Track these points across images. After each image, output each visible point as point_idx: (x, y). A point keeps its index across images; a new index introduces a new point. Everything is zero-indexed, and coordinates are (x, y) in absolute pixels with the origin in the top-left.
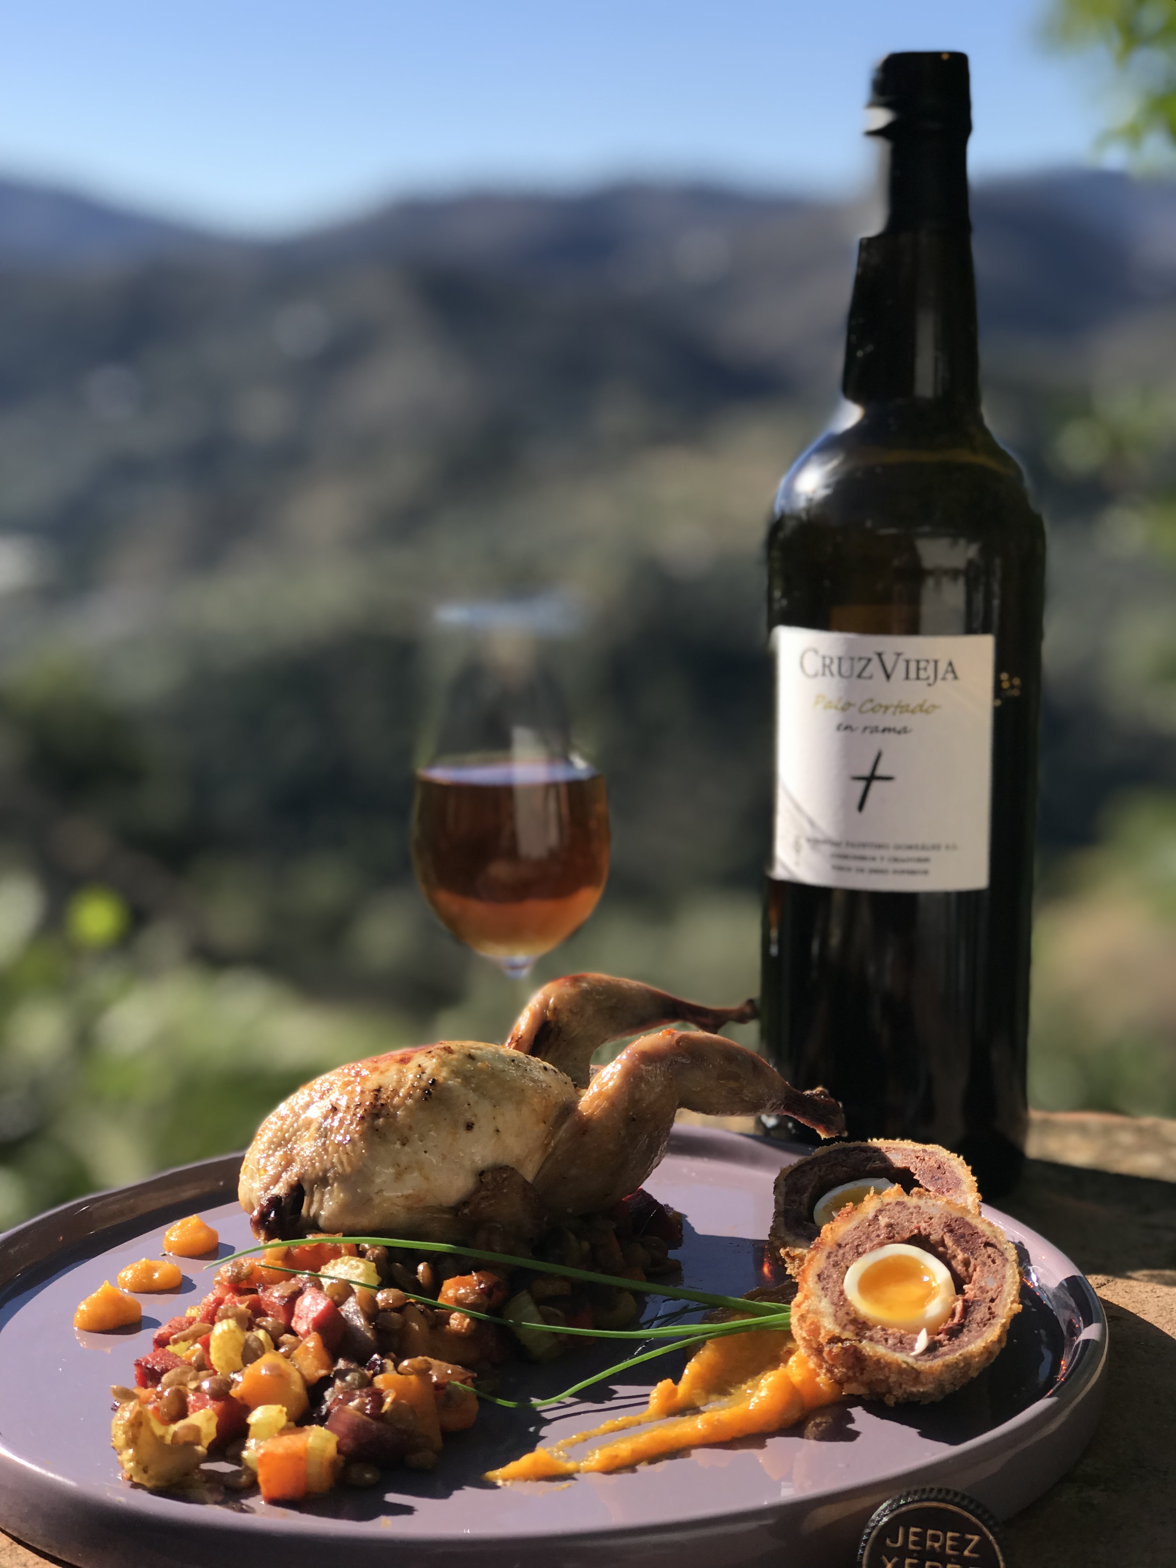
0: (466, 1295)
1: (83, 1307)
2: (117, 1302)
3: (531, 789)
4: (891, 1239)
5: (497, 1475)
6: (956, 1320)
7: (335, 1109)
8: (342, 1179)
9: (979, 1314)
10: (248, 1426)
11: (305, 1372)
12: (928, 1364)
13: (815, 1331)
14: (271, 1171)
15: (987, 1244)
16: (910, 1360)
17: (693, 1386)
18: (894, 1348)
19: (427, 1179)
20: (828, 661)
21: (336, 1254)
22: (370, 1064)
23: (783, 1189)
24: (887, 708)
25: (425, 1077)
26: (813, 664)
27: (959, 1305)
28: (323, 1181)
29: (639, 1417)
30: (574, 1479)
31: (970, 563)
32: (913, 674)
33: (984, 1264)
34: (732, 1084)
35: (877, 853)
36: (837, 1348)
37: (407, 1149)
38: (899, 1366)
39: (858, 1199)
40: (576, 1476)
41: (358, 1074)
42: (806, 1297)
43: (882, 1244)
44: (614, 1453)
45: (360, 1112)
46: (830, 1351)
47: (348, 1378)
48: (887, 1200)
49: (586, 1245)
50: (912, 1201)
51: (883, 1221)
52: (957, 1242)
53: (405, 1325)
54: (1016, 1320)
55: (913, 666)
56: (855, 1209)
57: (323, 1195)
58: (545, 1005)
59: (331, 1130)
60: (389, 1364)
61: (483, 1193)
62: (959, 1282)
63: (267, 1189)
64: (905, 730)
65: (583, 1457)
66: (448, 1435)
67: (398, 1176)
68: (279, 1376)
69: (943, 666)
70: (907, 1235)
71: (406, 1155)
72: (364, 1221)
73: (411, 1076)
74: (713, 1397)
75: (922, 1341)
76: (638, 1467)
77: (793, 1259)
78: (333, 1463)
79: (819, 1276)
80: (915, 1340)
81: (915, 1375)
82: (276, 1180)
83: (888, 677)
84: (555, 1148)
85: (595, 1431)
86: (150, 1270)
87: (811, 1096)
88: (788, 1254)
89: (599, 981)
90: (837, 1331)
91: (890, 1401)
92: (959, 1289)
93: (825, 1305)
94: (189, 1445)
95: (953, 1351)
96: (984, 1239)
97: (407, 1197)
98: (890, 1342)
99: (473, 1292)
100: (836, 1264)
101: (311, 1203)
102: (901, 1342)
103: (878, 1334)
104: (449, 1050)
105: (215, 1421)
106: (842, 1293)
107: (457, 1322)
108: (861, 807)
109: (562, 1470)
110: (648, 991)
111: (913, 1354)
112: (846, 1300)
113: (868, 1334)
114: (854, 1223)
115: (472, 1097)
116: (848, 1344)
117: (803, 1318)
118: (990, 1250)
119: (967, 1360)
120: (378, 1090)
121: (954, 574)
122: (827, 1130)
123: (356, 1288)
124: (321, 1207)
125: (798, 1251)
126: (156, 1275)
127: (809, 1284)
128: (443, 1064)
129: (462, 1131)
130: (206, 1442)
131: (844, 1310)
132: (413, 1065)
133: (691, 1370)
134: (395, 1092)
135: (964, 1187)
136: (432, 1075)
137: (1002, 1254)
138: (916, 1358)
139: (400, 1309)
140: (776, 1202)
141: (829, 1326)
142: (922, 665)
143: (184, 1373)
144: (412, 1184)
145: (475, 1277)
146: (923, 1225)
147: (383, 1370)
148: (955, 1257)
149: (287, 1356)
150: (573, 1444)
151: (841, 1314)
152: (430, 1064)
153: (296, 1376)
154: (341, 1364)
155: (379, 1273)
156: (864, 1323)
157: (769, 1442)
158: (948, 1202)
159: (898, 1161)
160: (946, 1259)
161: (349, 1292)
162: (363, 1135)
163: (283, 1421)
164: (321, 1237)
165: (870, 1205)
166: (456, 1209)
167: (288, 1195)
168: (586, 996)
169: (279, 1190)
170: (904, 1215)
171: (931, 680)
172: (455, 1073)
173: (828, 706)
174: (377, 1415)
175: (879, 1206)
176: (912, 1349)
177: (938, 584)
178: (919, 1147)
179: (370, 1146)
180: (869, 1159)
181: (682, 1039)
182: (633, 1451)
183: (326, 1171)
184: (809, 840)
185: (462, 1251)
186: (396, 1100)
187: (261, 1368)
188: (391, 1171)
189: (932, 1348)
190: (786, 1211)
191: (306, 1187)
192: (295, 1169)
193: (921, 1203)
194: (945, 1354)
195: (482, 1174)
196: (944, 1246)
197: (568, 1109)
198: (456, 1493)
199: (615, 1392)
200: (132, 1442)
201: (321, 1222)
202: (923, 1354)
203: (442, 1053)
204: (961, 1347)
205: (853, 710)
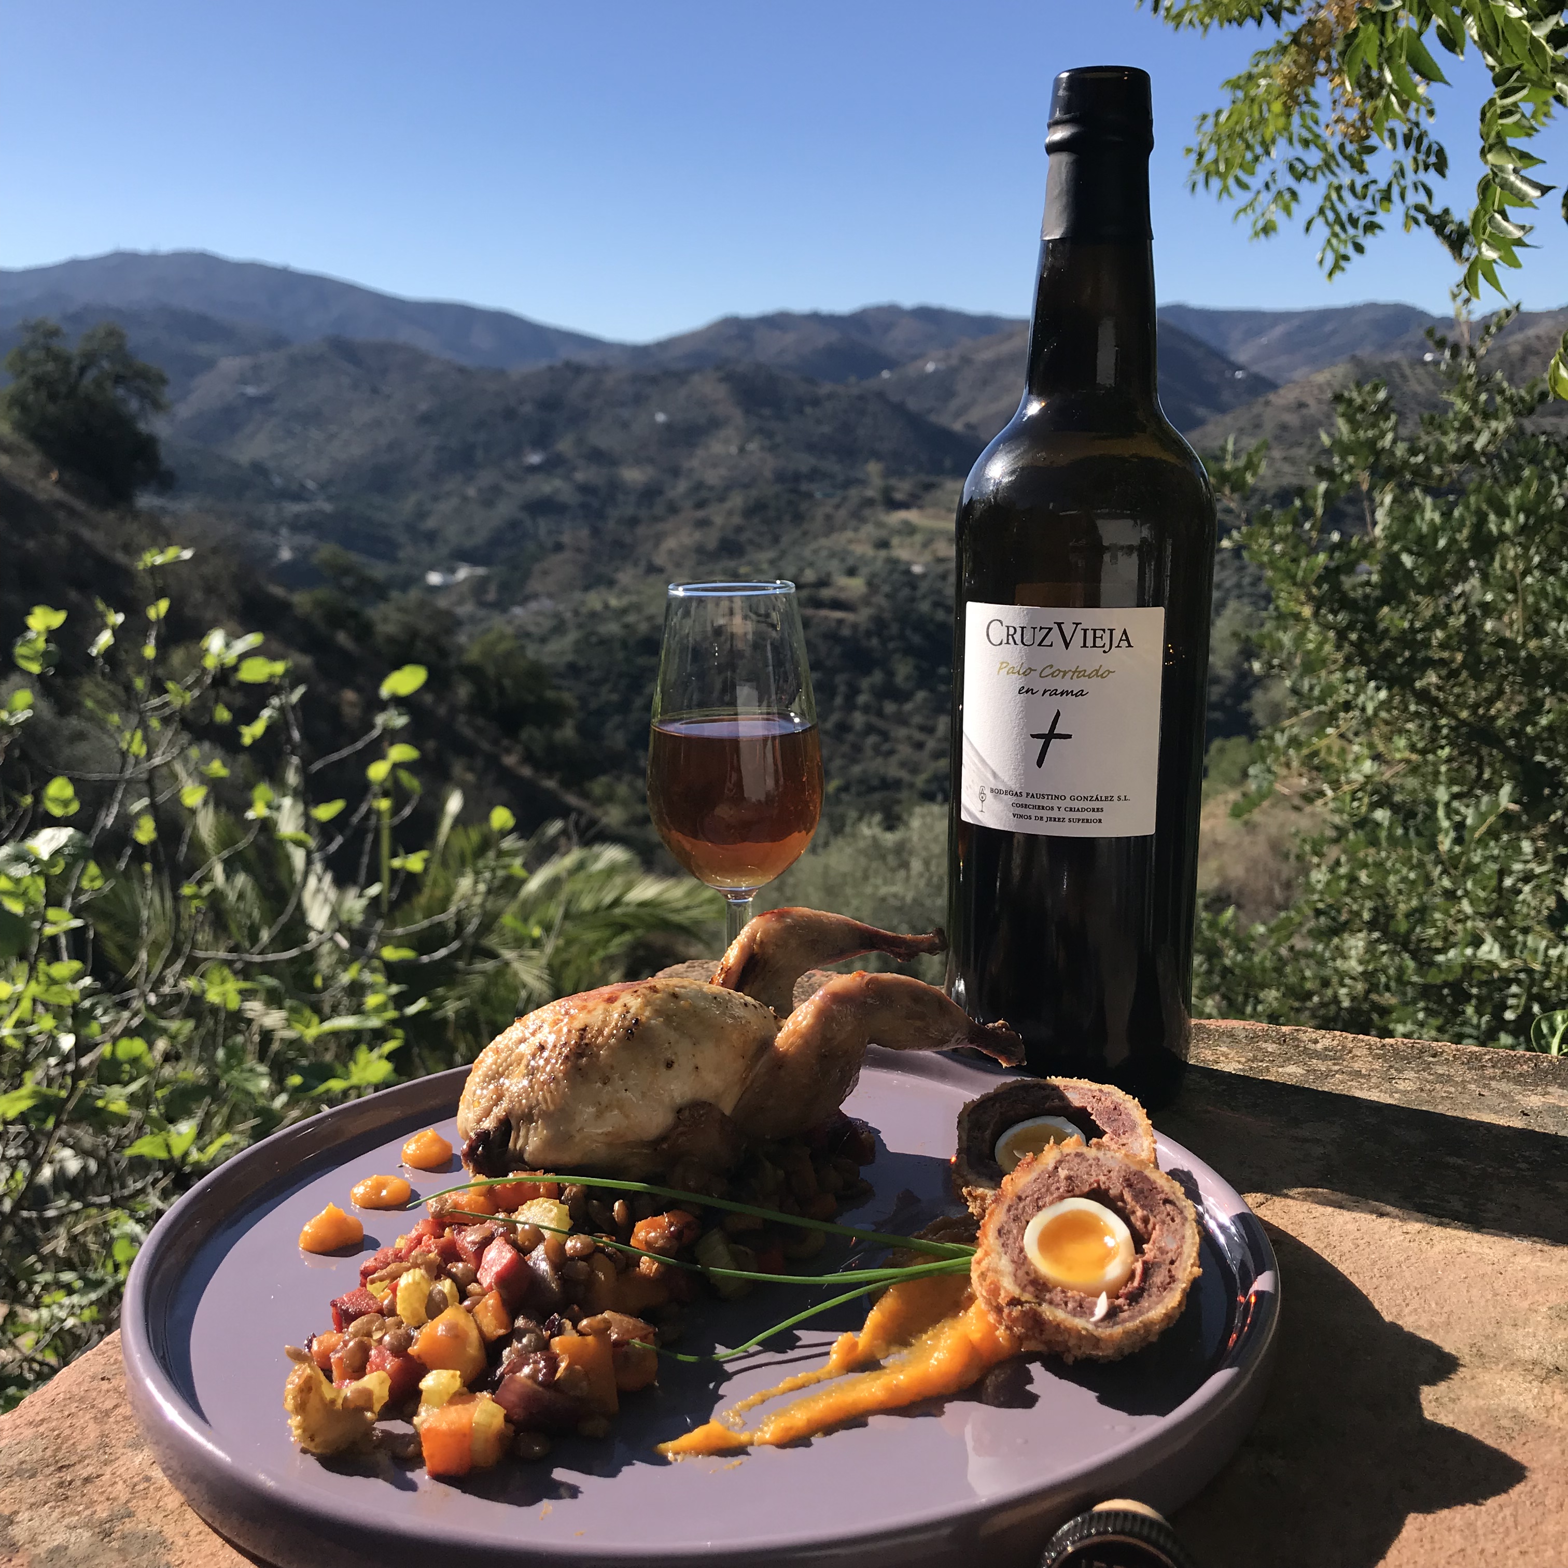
0: (656, 1238)
1: (307, 1228)
2: (339, 1224)
3: (752, 741)
4: (1071, 1193)
5: (669, 1448)
6: (1136, 1283)
7: (542, 1048)
8: (546, 1116)
9: (1159, 1278)
10: (420, 1392)
11: (485, 1329)
12: (1108, 1331)
13: (995, 1291)
14: (484, 1103)
15: (1167, 1201)
16: (1090, 1327)
17: (875, 1337)
18: (1074, 1313)
19: (627, 1117)
20: (1012, 631)
21: (534, 1194)
22: (579, 1003)
23: (966, 1125)
24: (1065, 673)
25: (629, 1016)
26: (998, 633)
27: (1139, 1267)
28: (528, 1117)
29: (821, 1373)
30: (748, 1454)
31: (1144, 540)
32: (1090, 642)
33: (1163, 1222)
34: (918, 1023)
35: (1056, 803)
36: (1016, 1311)
37: (609, 1088)
38: (1079, 1332)
39: (1038, 1151)
40: (750, 1449)
41: (567, 1013)
42: (987, 1254)
43: (1061, 1198)
44: (788, 1425)
45: (566, 1051)
46: (1010, 1314)
47: (525, 1341)
48: (1066, 1150)
49: (781, 1173)
50: (1091, 1153)
51: (1063, 1173)
52: (1136, 1197)
53: (592, 1273)
54: (1195, 1286)
55: (1090, 634)
56: (1035, 1159)
57: (528, 1131)
58: (752, 939)
59: (538, 1068)
60: (568, 1324)
61: (681, 1129)
62: (1139, 1240)
63: (479, 1121)
64: (1081, 693)
65: (757, 1425)
66: (624, 1395)
67: (599, 1115)
68: (456, 1335)
69: (1117, 635)
70: (1086, 1189)
71: (606, 1093)
72: (567, 1157)
73: (616, 1016)
74: (894, 1349)
75: (1101, 1306)
76: (813, 1439)
77: (975, 1198)
78: (501, 1437)
79: (999, 1231)
80: (1095, 1304)
81: (1096, 1341)
82: (487, 1113)
83: (1067, 645)
84: (753, 1082)
85: (773, 1390)
86: (380, 1187)
87: (994, 1029)
88: (970, 1193)
89: (802, 916)
90: (1016, 1292)
91: (1070, 1360)
92: (1139, 1250)
93: (1005, 1264)
94: (359, 1410)
95: (1132, 1318)
96: (1163, 1196)
97: (607, 1134)
98: (1070, 1305)
99: (662, 1236)
100: (1016, 1219)
101: (518, 1137)
102: (1081, 1306)
103: (1058, 1297)
104: (654, 989)
105: (388, 1383)
106: (1022, 1250)
107: (647, 1265)
108: (1040, 763)
109: (734, 1443)
110: (847, 924)
111: (1093, 1319)
112: (1025, 1257)
113: (1048, 1296)
114: (1034, 1175)
115: (673, 1036)
116: (1027, 1306)
117: (983, 1276)
118: (1169, 1207)
119: (1147, 1326)
120: (584, 1030)
121: (1130, 549)
122: (1008, 1060)
123: (547, 1234)
124: (526, 1143)
125: (980, 1191)
126: (384, 1193)
127: (989, 1237)
128: (647, 1003)
129: (663, 1069)
130: (377, 1407)
131: (1024, 1269)
132: (618, 1005)
133: (874, 1317)
134: (600, 1032)
135: (1140, 1130)
136: (636, 1014)
137: (1181, 1212)
138: (1096, 1324)
139: (585, 1256)
140: (960, 1138)
141: (1009, 1286)
142: (1099, 634)
143: (371, 1322)
144: (612, 1122)
145: (665, 1219)
146: (1102, 1178)
147: (560, 1332)
148: (1134, 1212)
149: (469, 1310)
150: (750, 1407)
151: (1020, 1273)
152: (635, 1003)
153: (474, 1334)
154: (520, 1322)
155: (571, 1217)
156: (1045, 1284)
157: (948, 1407)
158: (1126, 1155)
159: (1076, 1100)
160: (1125, 1216)
161: (540, 1238)
162: (566, 1074)
163: (457, 1384)
164: (522, 1175)
165: (1050, 1155)
166: (655, 1143)
167: (497, 1129)
168: (791, 930)
169: (488, 1124)
170: (1083, 1168)
171: (1107, 648)
172: (658, 1012)
173: (1011, 671)
174: (550, 1383)
175: (1058, 1157)
176: (1092, 1314)
177: (1114, 558)
178: (1096, 1086)
179: (572, 1085)
180: (1047, 1097)
181: (871, 981)
182: (809, 1421)
183: (531, 1108)
184: (992, 791)
185: (655, 1190)
186: (600, 1039)
187: (439, 1327)
188: (591, 1110)
189: (1112, 1314)
190: (969, 1148)
191: (513, 1122)
192: (505, 1104)
193: (1100, 1154)
194: (1124, 1321)
195: (679, 1111)
196: (1123, 1201)
197: (766, 1044)
198: (626, 1469)
199: (799, 1339)
200: (301, 1408)
201: (526, 1156)
202: (1103, 1319)
203: (647, 992)
204: (1141, 1313)
205: (1035, 675)
